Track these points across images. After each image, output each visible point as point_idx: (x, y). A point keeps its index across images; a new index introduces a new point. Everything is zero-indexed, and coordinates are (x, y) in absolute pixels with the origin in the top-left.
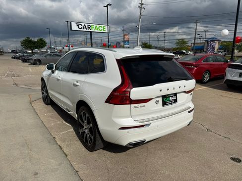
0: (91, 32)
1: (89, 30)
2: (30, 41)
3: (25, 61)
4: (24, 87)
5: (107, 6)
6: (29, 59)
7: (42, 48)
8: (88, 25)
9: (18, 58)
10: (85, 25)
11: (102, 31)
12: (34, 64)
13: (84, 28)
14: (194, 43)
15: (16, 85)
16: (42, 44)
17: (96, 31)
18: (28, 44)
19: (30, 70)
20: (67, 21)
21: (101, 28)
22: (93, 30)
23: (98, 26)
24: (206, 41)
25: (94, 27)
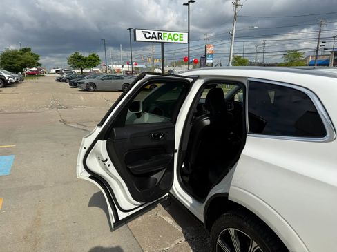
0: (162, 43)
1: (160, 40)
2: (80, 58)
3: (75, 85)
4: (76, 126)
5: (188, 4)
6: (80, 83)
7: (95, 66)
8: (159, 34)
9: (65, 81)
10: (154, 33)
11: (178, 41)
12: (86, 90)
13: (153, 37)
14: (317, 56)
15: (64, 122)
16: (95, 61)
17: (170, 41)
18: (78, 61)
19: (82, 98)
20: (130, 29)
21: (176, 37)
22: (166, 40)
23: (172, 34)
24: (331, 52)
25: (167, 35)
